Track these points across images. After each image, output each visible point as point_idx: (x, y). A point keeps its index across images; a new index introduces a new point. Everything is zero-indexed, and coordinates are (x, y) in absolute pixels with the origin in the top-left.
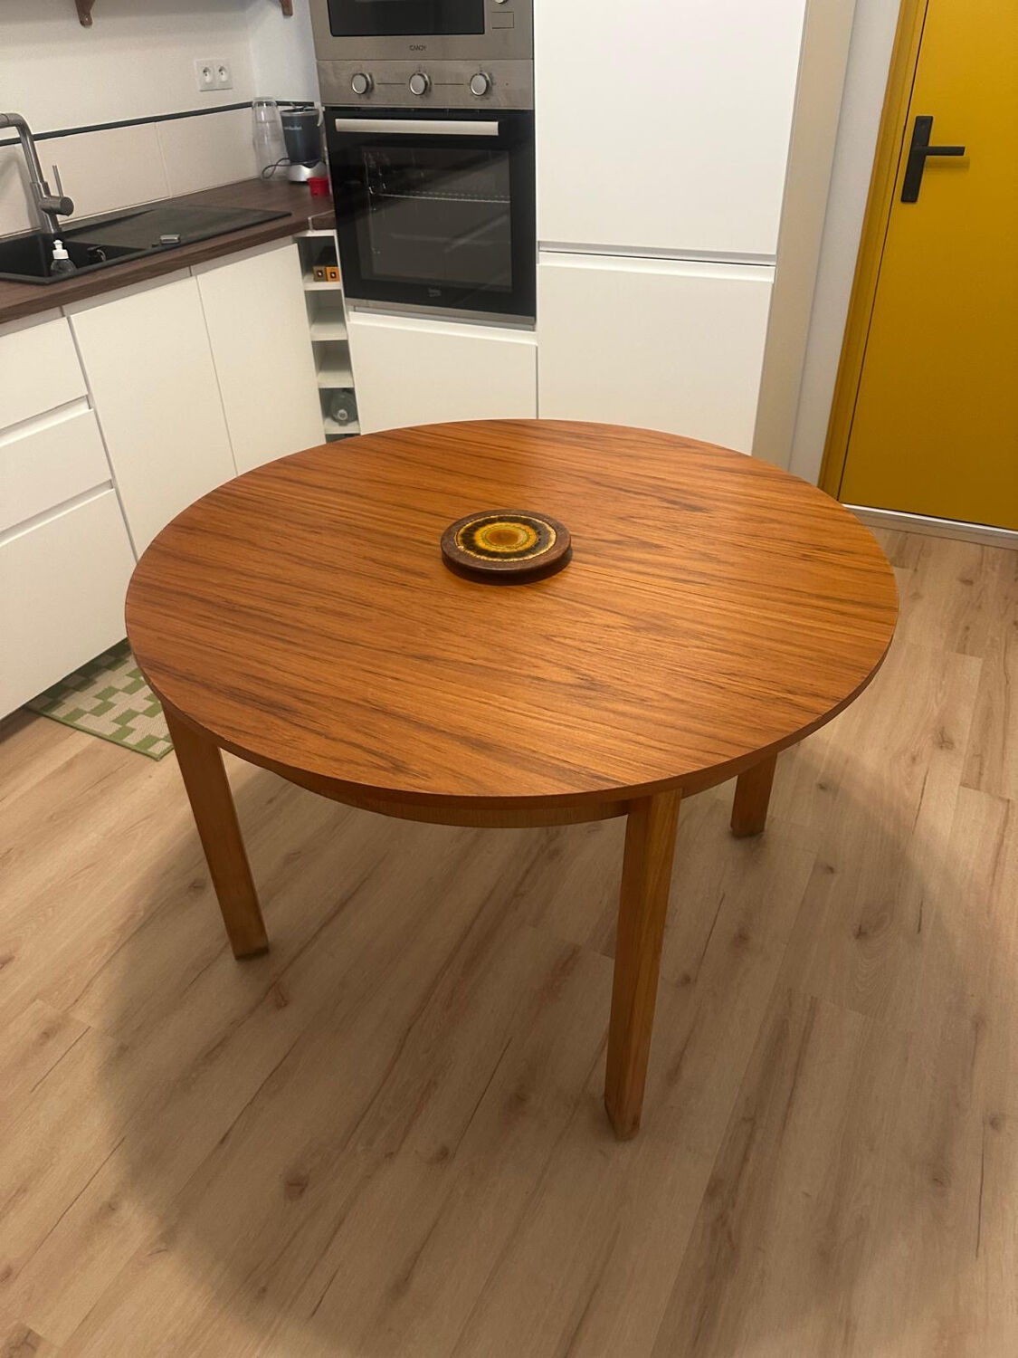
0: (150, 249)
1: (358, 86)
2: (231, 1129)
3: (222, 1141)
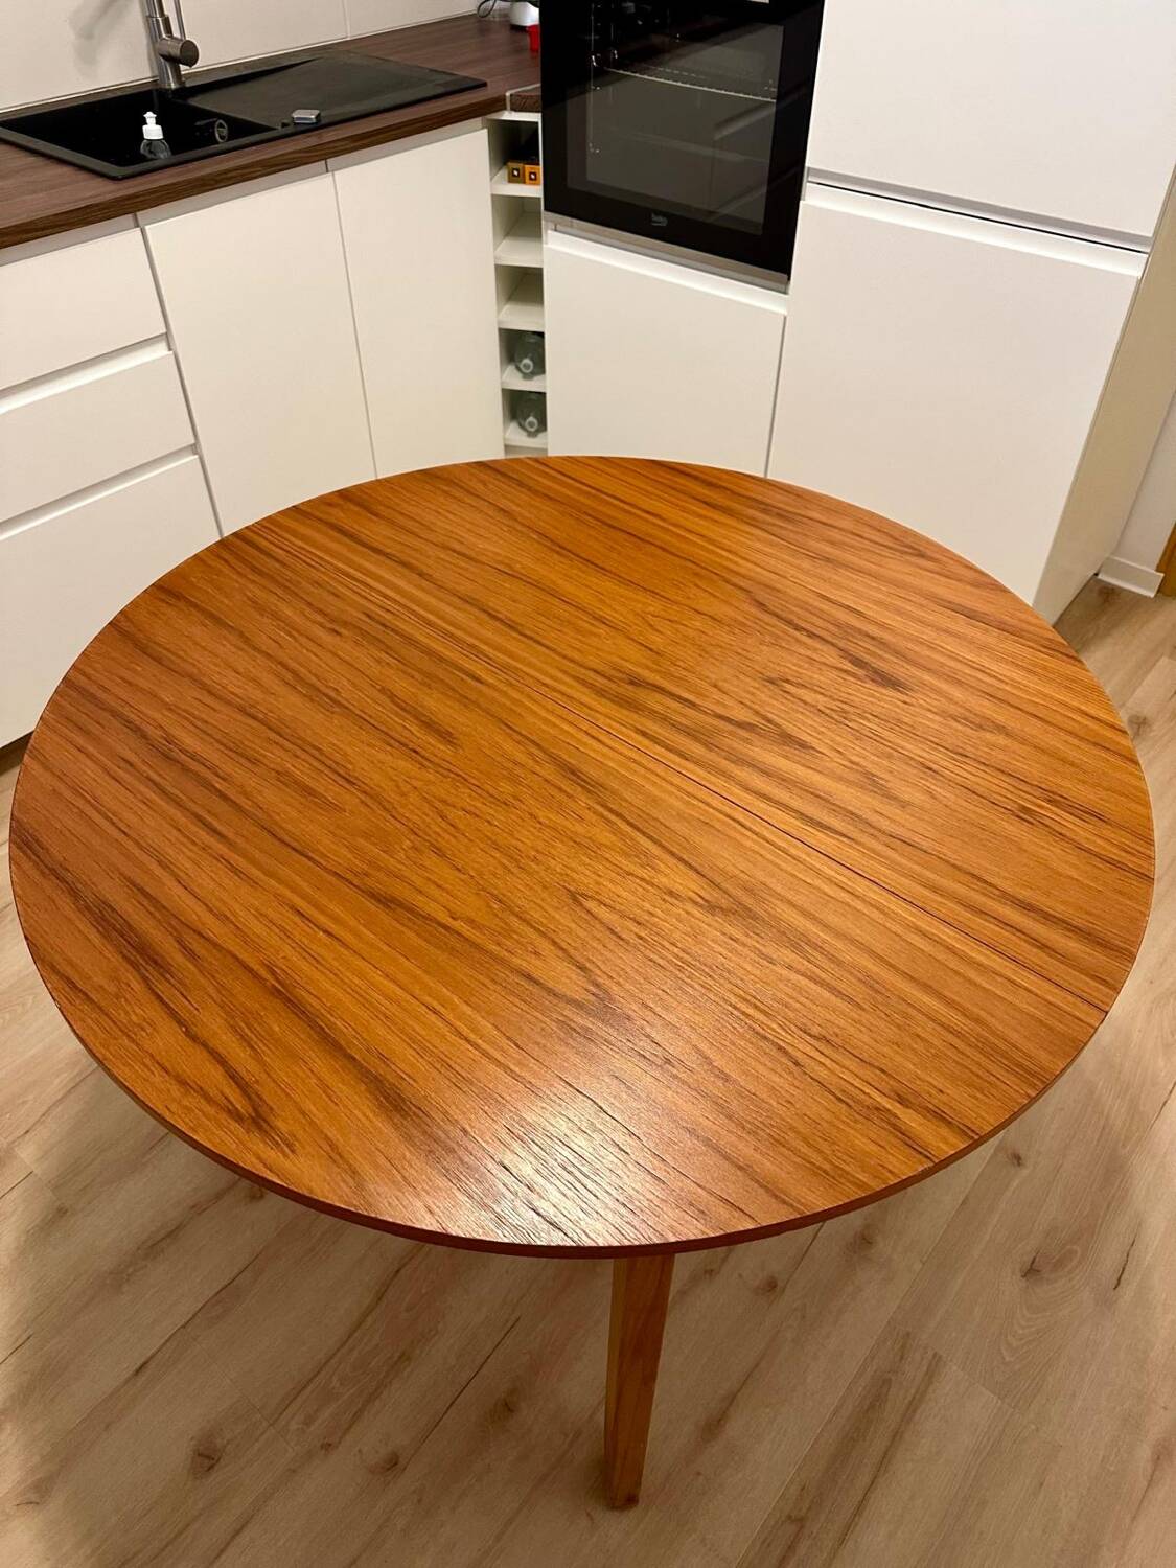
0: (281, 131)
2: (152, 1357)
3: (138, 1372)
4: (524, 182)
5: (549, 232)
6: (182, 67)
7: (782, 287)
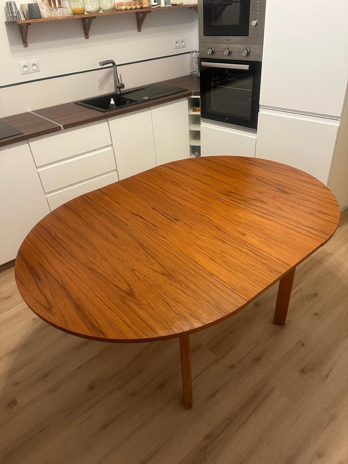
0: (140, 101)
1: (209, 52)
2: (83, 365)
4: (196, 111)
5: (202, 122)
6: (121, 89)
7: (255, 132)
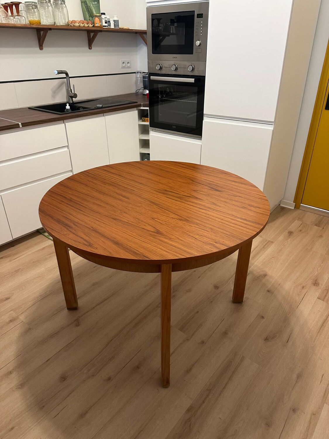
0: (93, 108)
1: (158, 67)
2: (51, 358)
3: (47, 361)
4: (145, 122)
5: (151, 131)
6: (73, 98)
7: (200, 139)
